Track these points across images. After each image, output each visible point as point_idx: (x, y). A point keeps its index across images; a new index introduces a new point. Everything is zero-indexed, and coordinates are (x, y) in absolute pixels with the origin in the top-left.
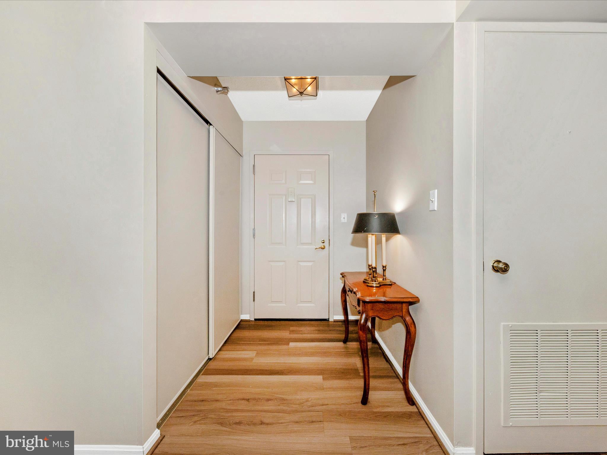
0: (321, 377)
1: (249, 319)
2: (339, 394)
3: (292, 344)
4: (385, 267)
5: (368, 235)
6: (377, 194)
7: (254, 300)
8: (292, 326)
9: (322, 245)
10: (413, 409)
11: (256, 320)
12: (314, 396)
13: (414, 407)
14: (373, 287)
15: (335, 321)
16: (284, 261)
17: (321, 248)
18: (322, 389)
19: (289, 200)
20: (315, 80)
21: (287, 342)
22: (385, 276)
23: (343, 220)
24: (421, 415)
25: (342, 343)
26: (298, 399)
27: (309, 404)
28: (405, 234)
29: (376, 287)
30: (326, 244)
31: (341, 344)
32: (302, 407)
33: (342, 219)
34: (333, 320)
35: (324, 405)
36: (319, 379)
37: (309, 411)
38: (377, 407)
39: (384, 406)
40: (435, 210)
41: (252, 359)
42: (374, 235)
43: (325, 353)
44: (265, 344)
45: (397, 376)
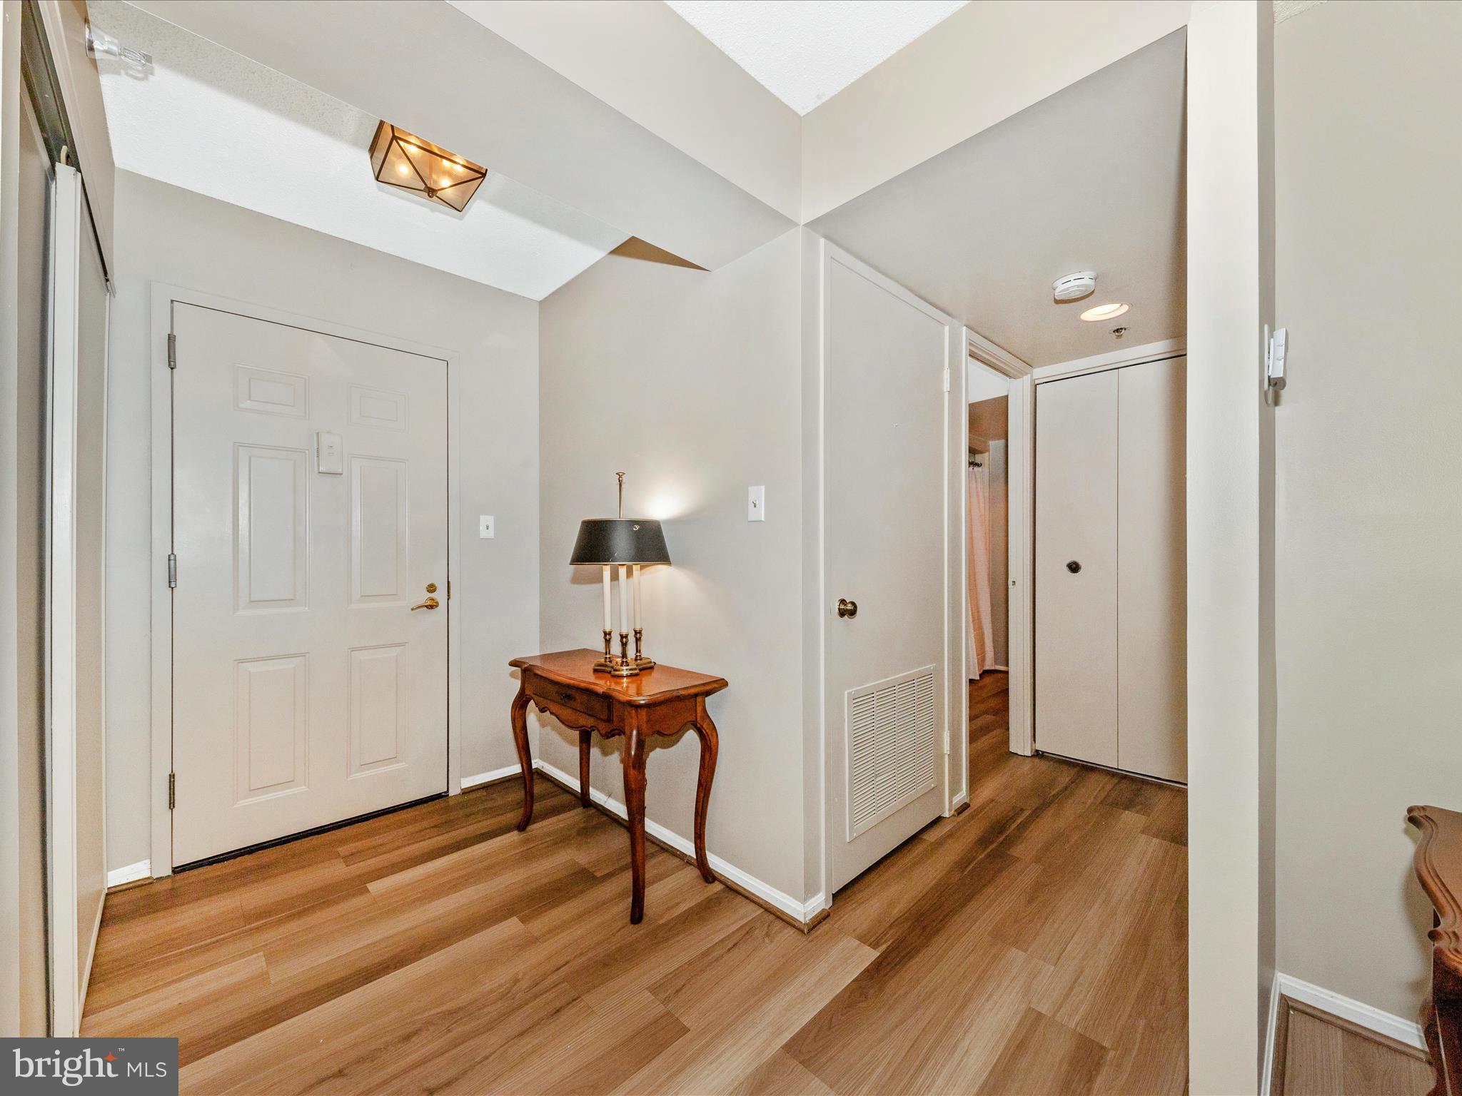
0: (514, 920)
1: (148, 875)
2: (578, 931)
3: (375, 887)
4: (640, 632)
5: (604, 567)
6: (624, 478)
7: (172, 804)
8: (343, 842)
9: (424, 597)
10: (717, 887)
11: (177, 870)
12: (526, 964)
13: (717, 883)
14: (622, 677)
15: (466, 792)
16: (302, 655)
17: (426, 606)
18: (533, 941)
19: (322, 469)
20: (481, 177)
21: (358, 885)
22: (640, 651)
23: (484, 534)
24: (733, 890)
25: (516, 832)
26: (492, 991)
27: (524, 984)
28: (683, 564)
29: (627, 676)
30: (440, 596)
31: (514, 836)
32: (513, 999)
33: (482, 528)
34: (459, 791)
35: (560, 968)
36: (512, 926)
37: (536, 997)
38: (661, 916)
39: (668, 909)
40: (761, 521)
41: (263, 978)
42: (625, 567)
43: (487, 870)
44: (280, 922)
45: (662, 848)
